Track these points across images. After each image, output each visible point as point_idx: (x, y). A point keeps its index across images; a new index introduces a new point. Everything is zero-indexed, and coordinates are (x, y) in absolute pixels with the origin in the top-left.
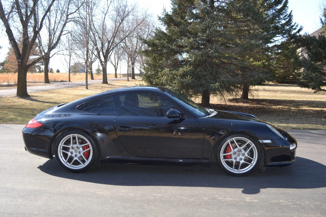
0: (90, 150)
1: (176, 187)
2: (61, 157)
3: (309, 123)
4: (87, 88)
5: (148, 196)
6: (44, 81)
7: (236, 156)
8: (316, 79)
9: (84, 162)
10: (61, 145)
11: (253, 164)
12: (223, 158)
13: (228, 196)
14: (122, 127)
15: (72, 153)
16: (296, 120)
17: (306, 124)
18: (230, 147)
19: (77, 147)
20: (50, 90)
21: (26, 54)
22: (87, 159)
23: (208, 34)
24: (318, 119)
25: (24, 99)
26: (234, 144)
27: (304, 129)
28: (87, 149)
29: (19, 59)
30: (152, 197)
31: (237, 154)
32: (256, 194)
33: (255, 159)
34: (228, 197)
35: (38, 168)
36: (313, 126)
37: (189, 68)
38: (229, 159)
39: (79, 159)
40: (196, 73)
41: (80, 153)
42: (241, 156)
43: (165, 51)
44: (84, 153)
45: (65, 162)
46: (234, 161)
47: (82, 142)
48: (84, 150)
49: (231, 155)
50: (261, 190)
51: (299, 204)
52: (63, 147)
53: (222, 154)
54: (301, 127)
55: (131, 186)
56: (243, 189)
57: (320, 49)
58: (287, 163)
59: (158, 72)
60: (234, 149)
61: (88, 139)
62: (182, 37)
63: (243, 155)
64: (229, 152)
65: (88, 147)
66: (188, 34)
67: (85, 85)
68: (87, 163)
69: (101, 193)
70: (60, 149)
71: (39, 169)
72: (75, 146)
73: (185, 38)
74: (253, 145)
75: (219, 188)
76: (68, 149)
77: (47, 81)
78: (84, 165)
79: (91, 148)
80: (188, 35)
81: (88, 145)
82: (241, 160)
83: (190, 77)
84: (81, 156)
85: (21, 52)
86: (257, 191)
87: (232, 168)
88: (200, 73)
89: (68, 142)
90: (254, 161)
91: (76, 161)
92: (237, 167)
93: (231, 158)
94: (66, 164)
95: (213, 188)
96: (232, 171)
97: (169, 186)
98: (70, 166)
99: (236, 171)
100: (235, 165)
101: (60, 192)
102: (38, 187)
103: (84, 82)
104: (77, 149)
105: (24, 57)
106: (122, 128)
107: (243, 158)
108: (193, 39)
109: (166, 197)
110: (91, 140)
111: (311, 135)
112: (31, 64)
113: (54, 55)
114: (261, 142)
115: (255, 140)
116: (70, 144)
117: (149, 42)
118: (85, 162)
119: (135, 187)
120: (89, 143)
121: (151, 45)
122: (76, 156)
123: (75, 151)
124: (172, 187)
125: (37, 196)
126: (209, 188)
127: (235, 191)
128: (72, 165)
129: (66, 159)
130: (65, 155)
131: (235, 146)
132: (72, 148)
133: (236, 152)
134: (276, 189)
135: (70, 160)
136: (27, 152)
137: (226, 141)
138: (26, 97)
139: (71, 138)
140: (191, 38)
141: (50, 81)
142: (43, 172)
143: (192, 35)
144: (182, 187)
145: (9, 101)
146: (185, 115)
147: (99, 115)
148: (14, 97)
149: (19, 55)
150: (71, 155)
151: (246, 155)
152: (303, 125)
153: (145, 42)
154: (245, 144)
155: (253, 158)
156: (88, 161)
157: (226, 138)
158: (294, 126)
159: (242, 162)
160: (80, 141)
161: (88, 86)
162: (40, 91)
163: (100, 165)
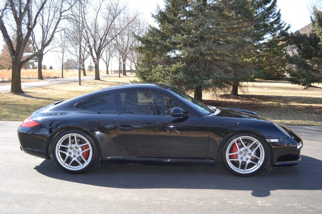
0: (89, 150)
1: (182, 189)
2: (59, 157)
3: (302, 119)
4: (80, 84)
5: (154, 200)
6: (38, 78)
7: (242, 155)
8: (308, 76)
9: (83, 162)
10: (59, 145)
11: (259, 164)
12: (229, 158)
13: (238, 199)
14: (123, 126)
15: (70, 153)
16: (288, 115)
17: (299, 120)
18: (236, 146)
19: (76, 147)
20: (44, 86)
21: (21, 50)
22: (87, 159)
23: (201, 31)
24: (309, 115)
25: (18, 95)
26: (240, 143)
27: (298, 125)
28: (86, 149)
29: (14, 55)
30: (158, 202)
31: (243, 154)
32: (266, 197)
33: (261, 159)
34: (239, 201)
35: (34, 168)
36: (306, 122)
37: (182, 65)
38: (235, 158)
39: (78, 159)
40: (189, 69)
41: (78, 153)
42: (247, 156)
43: (158, 48)
44: (83, 154)
45: (63, 163)
46: (240, 161)
47: (81, 142)
48: (83, 150)
49: (237, 155)
50: (271, 192)
51: (313, 208)
52: (61, 147)
53: (228, 154)
54: (295, 123)
55: (134, 188)
56: (252, 191)
57: (311, 46)
58: (293, 163)
59: (152, 68)
60: (240, 148)
61: (88, 139)
62: (176, 34)
63: (250, 154)
64: (235, 152)
65: (87, 147)
66: (181, 30)
67: (78, 82)
68: (87, 163)
69: (103, 197)
70: (58, 149)
71: (35, 170)
72: (73, 146)
73: (178, 34)
74: (260, 144)
75: (227, 190)
76: (66, 149)
77: (41, 77)
78: (83, 166)
79: (90, 148)
80: (182, 32)
81: (88, 145)
82: (247, 160)
83: (182, 73)
84: (80, 157)
85: (15, 49)
86: (267, 194)
87: (238, 168)
88: (194, 69)
89: (66, 142)
90: (261, 161)
91: (74, 161)
92: (243, 167)
93: (237, 158)
94: (64, 164)
95: (221, 190)
96: (238, 171)
97: (174, 189)
98: (68, 166)
99: (242, 171)
100: (241, 165)
101: (59, 197)
102: (35, 190)
103: (78, 79)
104: (76, 149)
105: (18, 54)
106: (124, 128)
107: (250, 157)
108: (186, 36)
109: (173, 201)
110: (90, 140)
111: (307, 131)
112: (25, 60)
113: (47, 52)
114: (268, 141)
115: (262, 140)
116: (69, 143)
117: (143, 38)
118: (85, 162)
119: (139, 189)
120: (88, 143)
121: (144, 41)
122: (74, 156)
123: (73, 151)
124: (178, 189)
125: (35, 201)
126: (217, 190)
127: (244, 193)
128: (70, 166)
129: (64, 160)
130: (63, 156)
131: (240, 145)
132: (71, 148)
133: (242, 151)
134: (286, 190)
135: (69, 160)
136: (23, 152)
137: (232, 140)
138: (20, 93)
139: (69, 137)
140: (185, 35)
141: (43, 77)
142: (40, 174)
143: (186, 32)
144: (189, 189)
145: (3, 97)
146: (190, 113)
147: (99, 113)
148: (9, 93)
149: (13, 51)
150: (69, 155)
151: (253, 155)
152: (296, 121)
153: (139, 39)
154: (251, 143)
155: (259, 157)
156: (87, 162)
157: (232, 137)
158: (288, 122)
159: (249, 161)
160: (79, 140)
161: (81, 82)
162: (34, 87)
163: (100, 166)
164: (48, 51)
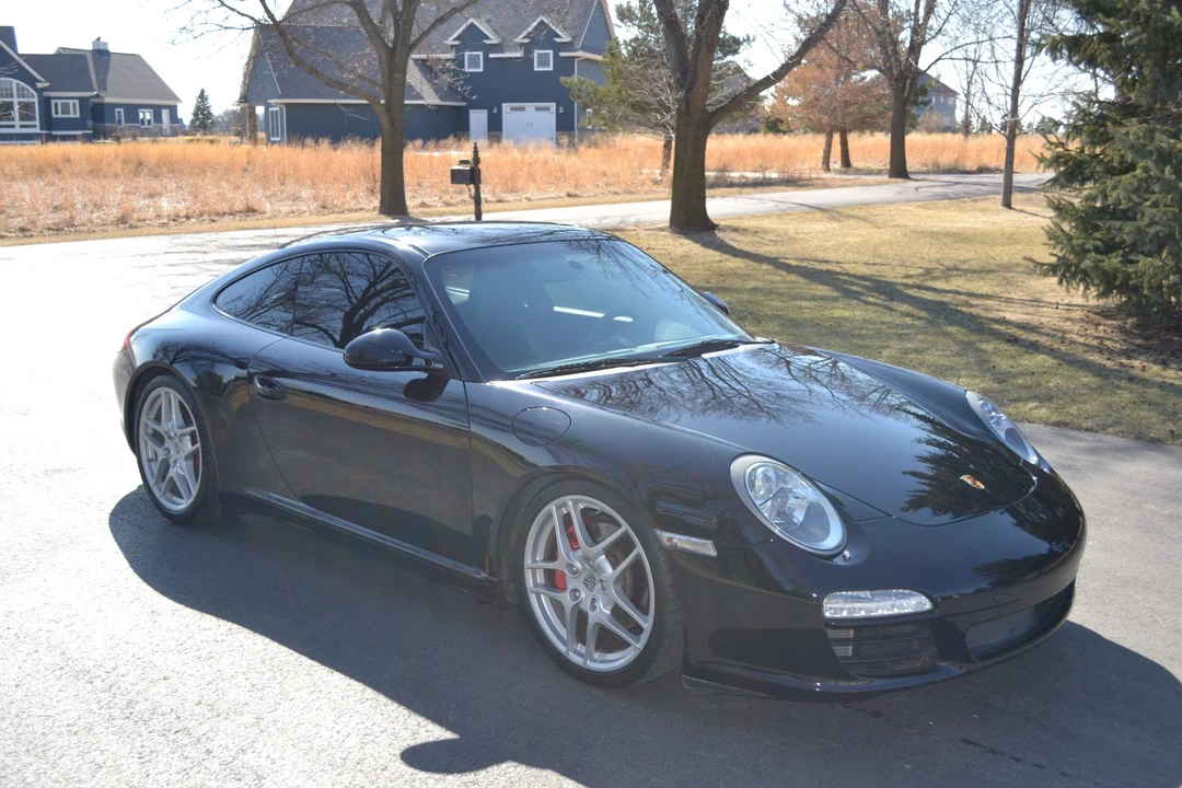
2: (149, 461)
4: (1007, 204)
6: (888, 169)
7: (578, 583)
10: (147, 419)
11: (638, 642)
14: (264, 382)
15: (167, 452)
29: (683, 87)
31: (583, 577)
33: (646, 621)
38: (557, 589)
42: (598, 591)
45: (153, 480)
46: (568, 605)
49: (562, 572)
53: (534, 561)
61: (192, 412)
63: (604, 585)
67: (999, 193)
68: (193, 494)
70: (146, 433)
74: (640, 547)
77: (899, 169)
78: (189, 499)
79: (199, 443)
82: (595, 609)
87: (567, 635)
96: (563, 650)
98: (162, 495)
105: (693, 82)
107: (603, 599)
112: (725, 106)
113: (935, 62)
114: (665, 542)
120: (195, 425)
122: (174, 464)
123: (175, 448)
137: (542, 504)
141: (908, 170)
148: (661, 229)
149: (681, 73)
151: (610, 590)
156: (194, 491)
159: (594, 617)
164: (940, 59)
